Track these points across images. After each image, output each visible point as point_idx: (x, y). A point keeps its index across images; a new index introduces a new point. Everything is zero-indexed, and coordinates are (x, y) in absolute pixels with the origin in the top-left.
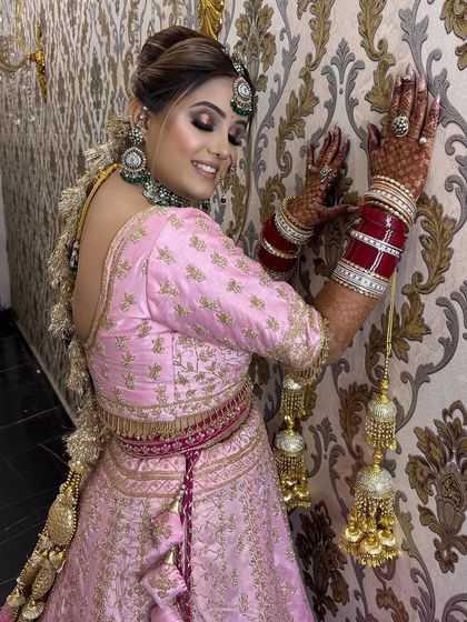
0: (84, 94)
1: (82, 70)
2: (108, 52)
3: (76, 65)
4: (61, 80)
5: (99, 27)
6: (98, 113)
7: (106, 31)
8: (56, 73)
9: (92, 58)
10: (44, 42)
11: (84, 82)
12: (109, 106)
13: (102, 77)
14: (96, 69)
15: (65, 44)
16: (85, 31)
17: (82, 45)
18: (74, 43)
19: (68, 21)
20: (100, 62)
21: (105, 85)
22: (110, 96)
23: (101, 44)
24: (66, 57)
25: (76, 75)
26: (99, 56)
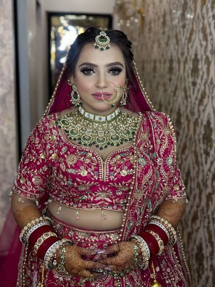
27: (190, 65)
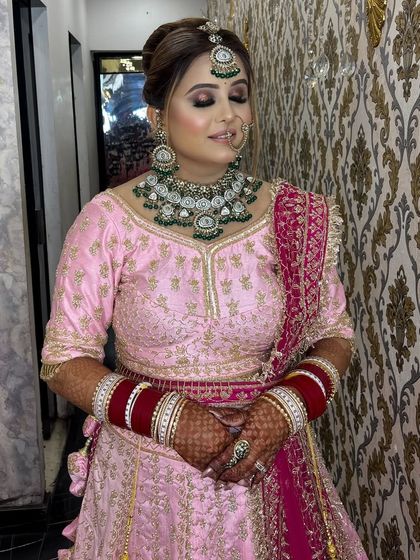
0: (278, 80)
1: (277, 59)
2: (297, 43)
3: (272, 56)
4: (261, 68)
5: (292, 22)
6: (287, 97)
7: (296, 26)
8: (258, 62)
9: (285, 49)
10: (250, 35)
11: (278, 70)
12: (297, 90)
13: (292, 66)
14: (288, 58)
15: (265, 37)
16: (281, 27)
17: (279, 38)
18: (272, 36)
19: (269, 18)
20: (291, 52)
21: (294, 73)
22: (297, 82)
23: (293, 37)
24: (265, 48)
25: (272, 64)
26: (290, 48)
27: (347, 159)
